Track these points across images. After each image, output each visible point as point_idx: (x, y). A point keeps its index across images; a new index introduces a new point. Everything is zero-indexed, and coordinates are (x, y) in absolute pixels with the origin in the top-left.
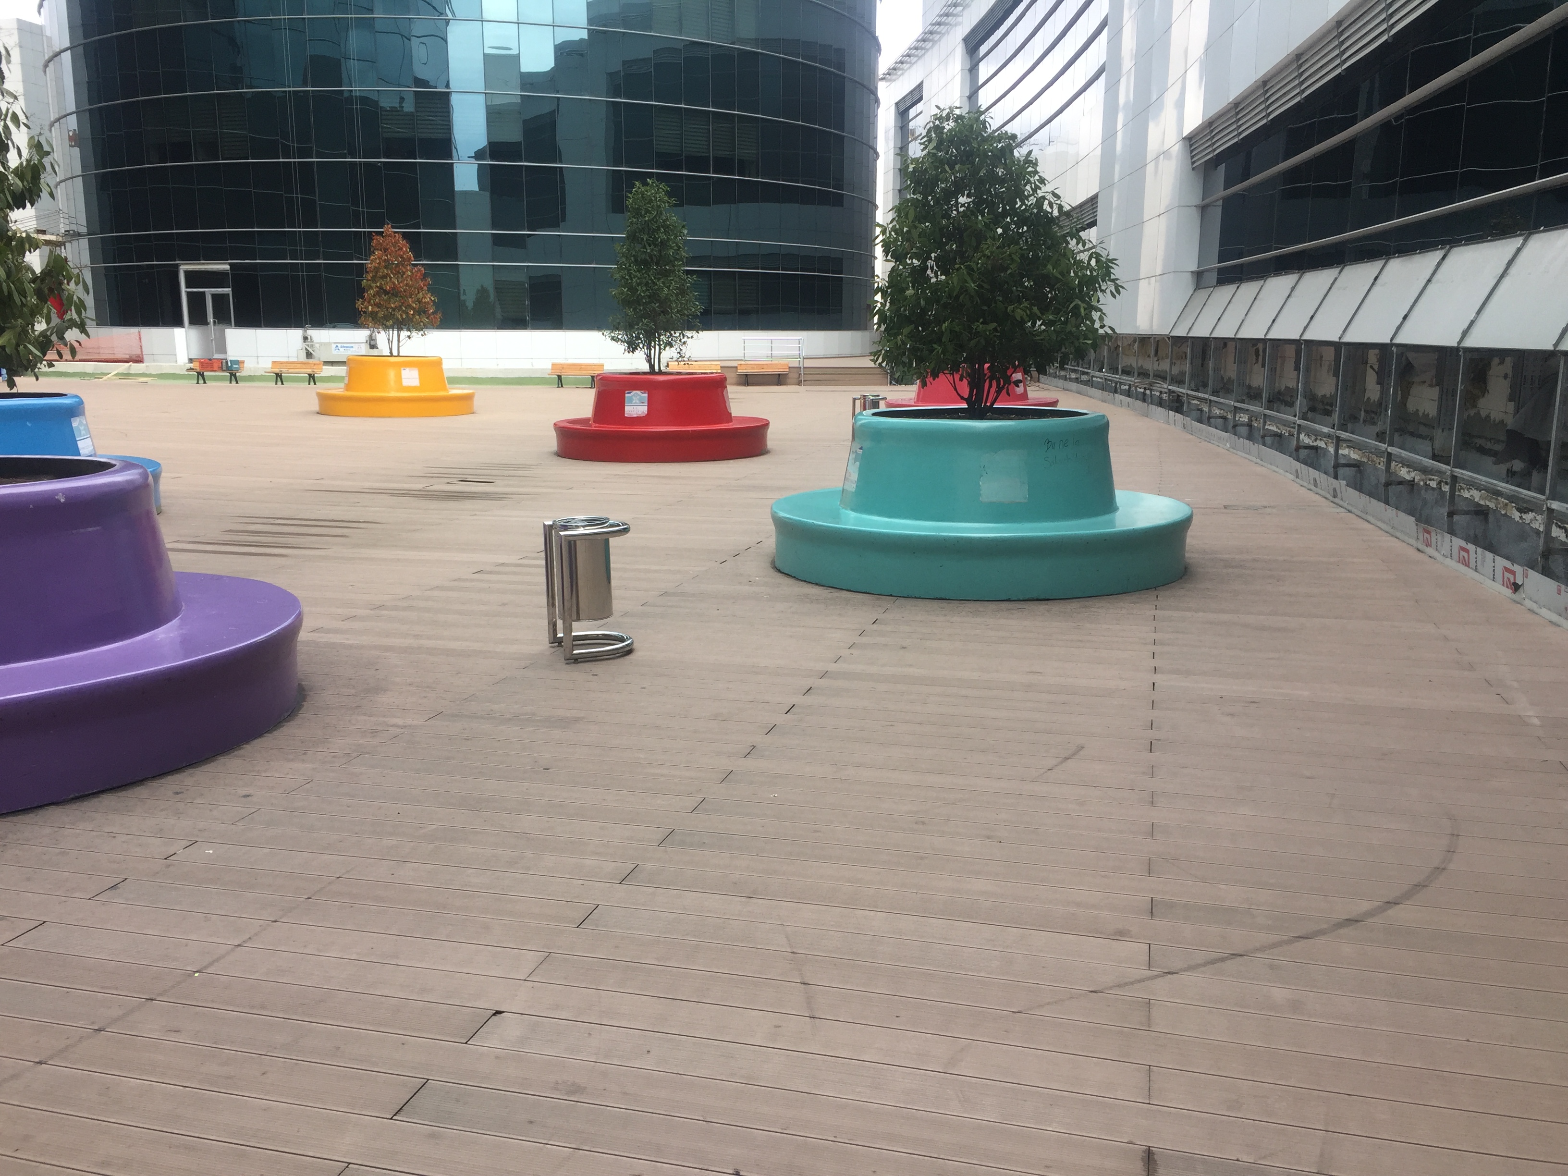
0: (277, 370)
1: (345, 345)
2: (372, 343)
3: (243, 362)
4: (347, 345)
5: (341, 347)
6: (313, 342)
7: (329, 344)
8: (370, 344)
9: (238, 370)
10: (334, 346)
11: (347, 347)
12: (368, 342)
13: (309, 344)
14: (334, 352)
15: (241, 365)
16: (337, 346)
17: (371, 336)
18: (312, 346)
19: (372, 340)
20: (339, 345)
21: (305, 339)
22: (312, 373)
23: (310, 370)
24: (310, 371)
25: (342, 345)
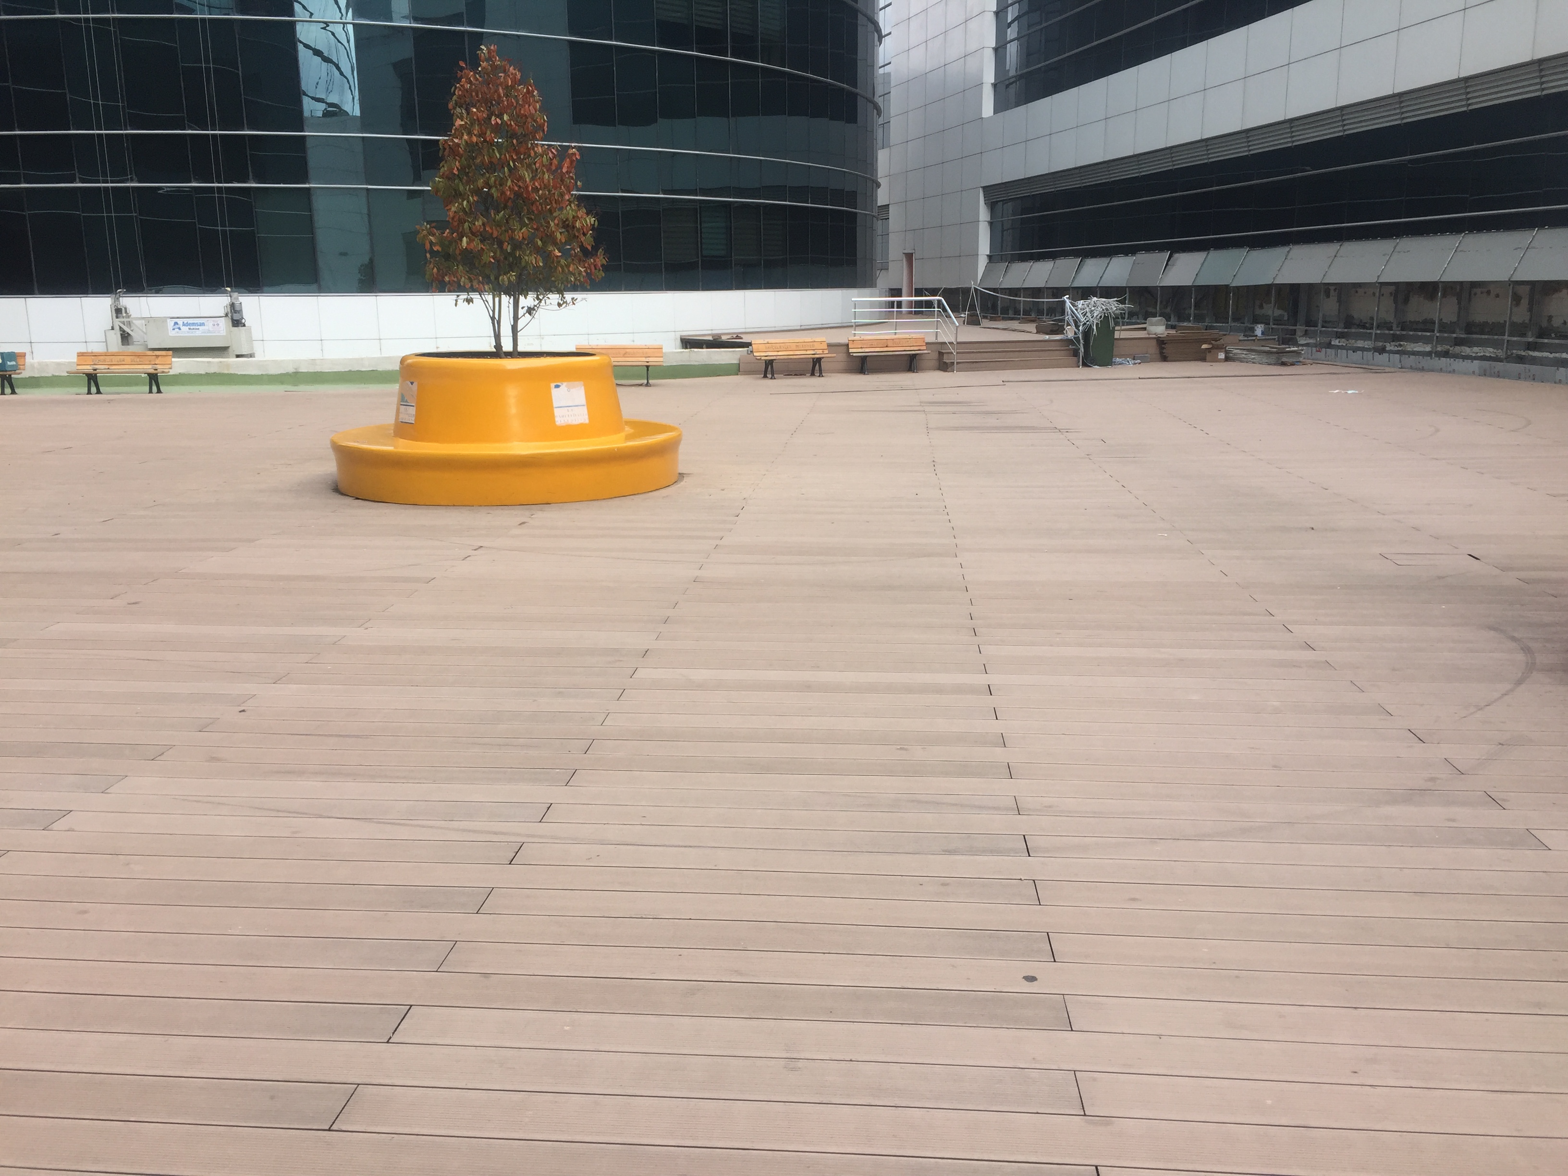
0: (88, 369)
1: (191, 321)
2: (236, 317)
3: (23, 355)
4: (194, 321)
5: (184, 325)
6: (129, 317)
7: (164, 320)
8: (233, 320)
9: (15, 369)
10: (171, 323)
11: (193, 324)
12: (230, 315)
13: (125, 320)
14: (172, 333)
15: (20, 362)
16: (176, 323)
17: (232, 305)
18: (129, 324)
19: (236, 312)
20: (180, 322)
21: (118, 311)
22: (152, 371)
23: (150, 367)
24: (149, 369)
25: (186, 321)
